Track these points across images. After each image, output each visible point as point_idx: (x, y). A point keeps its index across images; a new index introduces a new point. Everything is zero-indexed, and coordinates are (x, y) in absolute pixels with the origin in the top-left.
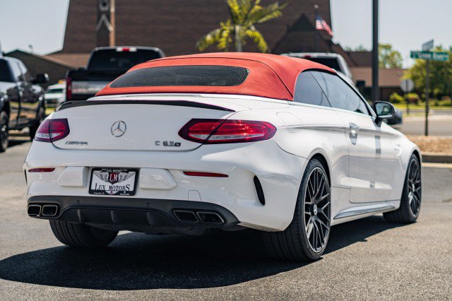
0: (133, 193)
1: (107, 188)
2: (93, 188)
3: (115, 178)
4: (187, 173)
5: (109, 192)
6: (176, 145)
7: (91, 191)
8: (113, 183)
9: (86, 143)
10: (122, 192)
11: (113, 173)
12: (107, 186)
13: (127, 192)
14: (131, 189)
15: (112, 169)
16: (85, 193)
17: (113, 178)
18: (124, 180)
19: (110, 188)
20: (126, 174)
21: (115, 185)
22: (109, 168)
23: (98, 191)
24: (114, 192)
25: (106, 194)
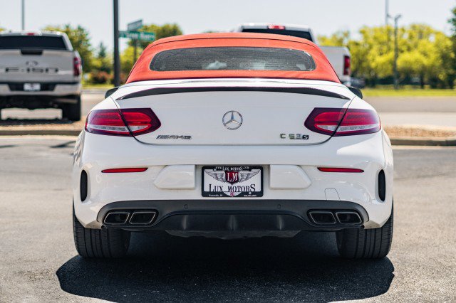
0: (261, 194)
1: (225, 189)
2: (207, 190)
3: (235, 177)
4: (322, 169)
5: (229, 194)
6: (303, 138)
7: (204, 194)
8: (232, 183)
9: (189, 137)
10: (247, 193)
11: (231, 172)
12: (225, 187)
13: (253, 193)
14: (258, 189)
15: (230, 167)
16: (196, 195)
17: (231, 177)
18: (246, 179)
19: (230, 188)
20: (248, 172)
21: (236, 185)
22: (225, 166)
23: (214, 193)
24: (236, 194)
25: (225, 195)
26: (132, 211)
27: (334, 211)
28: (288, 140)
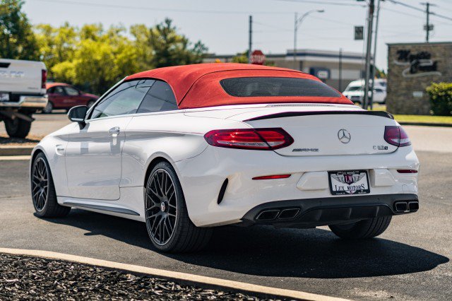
0: (368, 191)
1: (346, 189)
2: (334, 189)
3: (350, 179)
4: (400, 171)
5: (349, 192)
6: (385, 149)
7: (333, 193)
8: (349, 184)
9: (317, 150)
10: (360, 191)
11: (348, 175)
12: (345, 187)
13: (364, 190)
14: (366, 188)
15: (346, 171)
16: (327, 195)
17: (348, 179)
18: (358, 180)
19: (348, 188)
20: (357, 175)
21: (352, 185)
22: (344, 171)
23: (340, 192)
24: (353, 192)
25: (347, 193)
26: (281, 209)
27: (407, 201)
28: (377, 151)
